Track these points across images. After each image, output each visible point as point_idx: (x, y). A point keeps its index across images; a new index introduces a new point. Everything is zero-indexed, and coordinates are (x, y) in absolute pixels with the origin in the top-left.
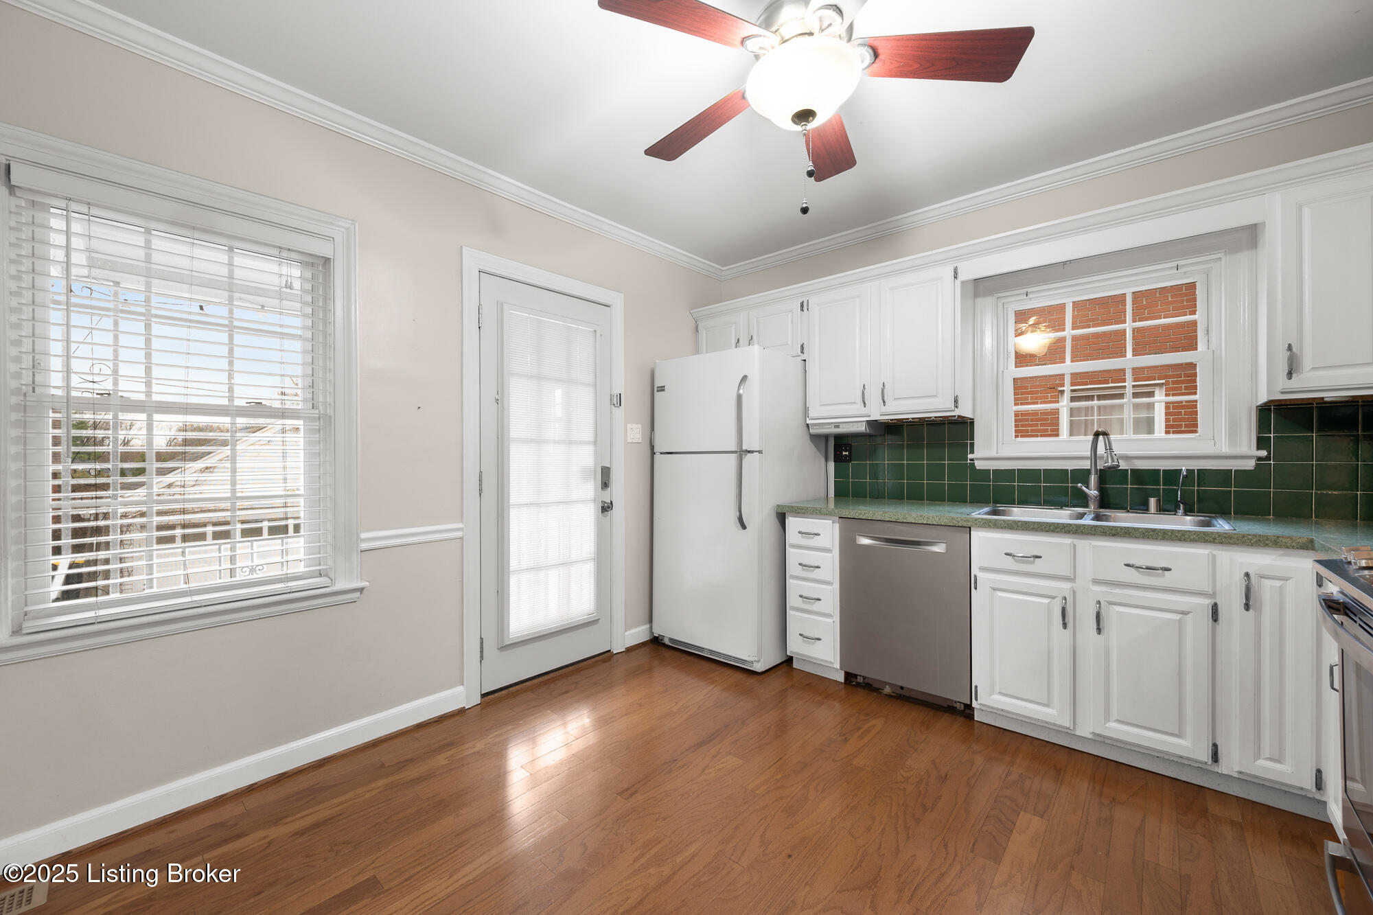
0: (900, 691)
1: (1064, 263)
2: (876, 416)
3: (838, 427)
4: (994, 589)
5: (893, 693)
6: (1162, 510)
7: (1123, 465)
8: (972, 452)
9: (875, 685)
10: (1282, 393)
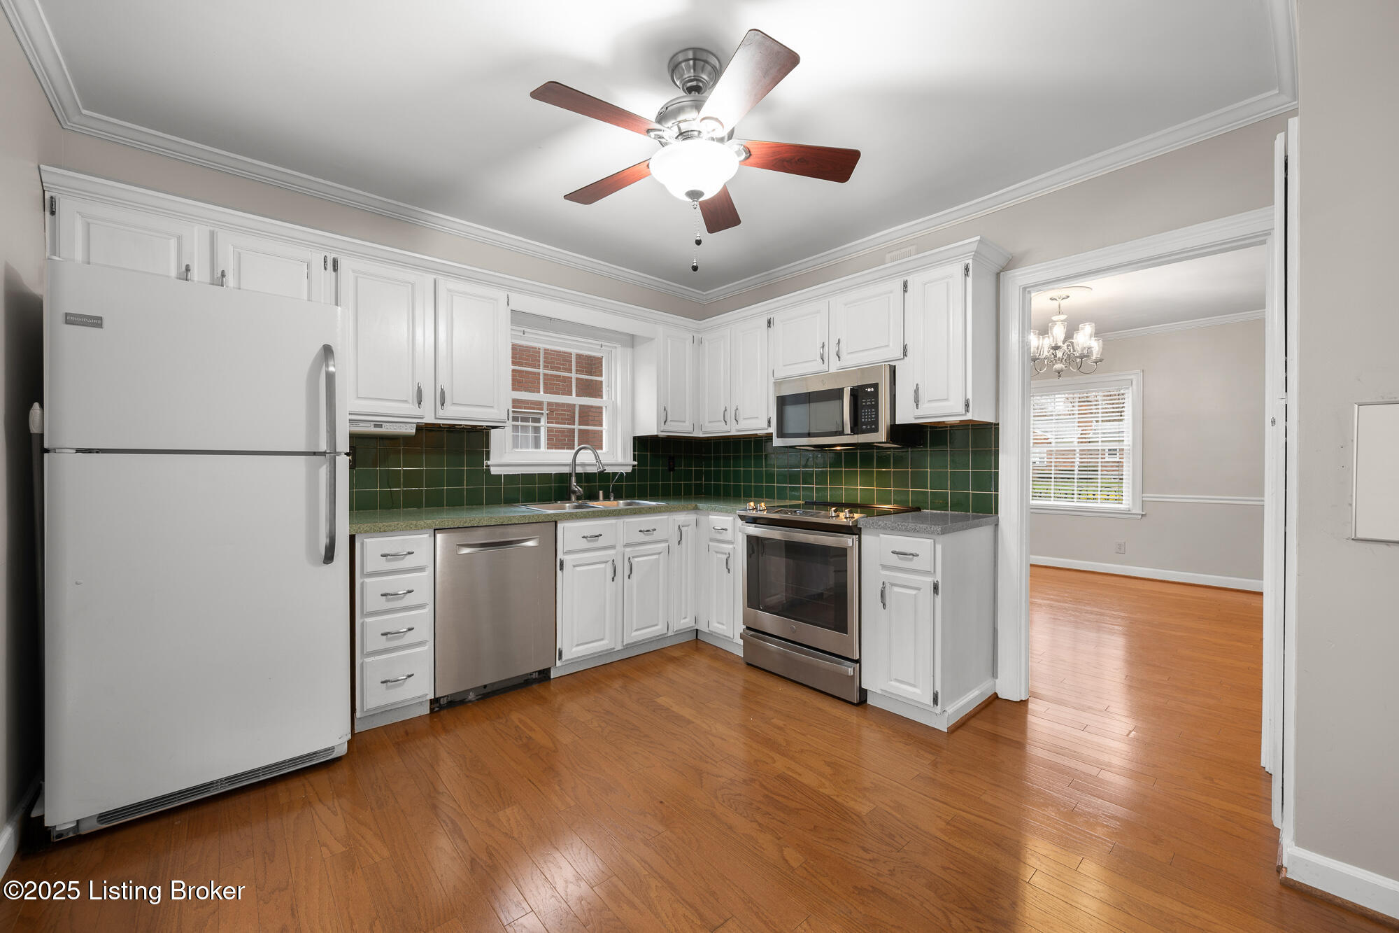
0: (485, 691)
1: (551, 319)
2: (429, 419)
3: (381, 426)
4: (574, 566)
5: (477, 696)
6: (607, 498)
7: (609, 470)
8: (488, 459)
9: (458, 699)
10: (662, 431)
